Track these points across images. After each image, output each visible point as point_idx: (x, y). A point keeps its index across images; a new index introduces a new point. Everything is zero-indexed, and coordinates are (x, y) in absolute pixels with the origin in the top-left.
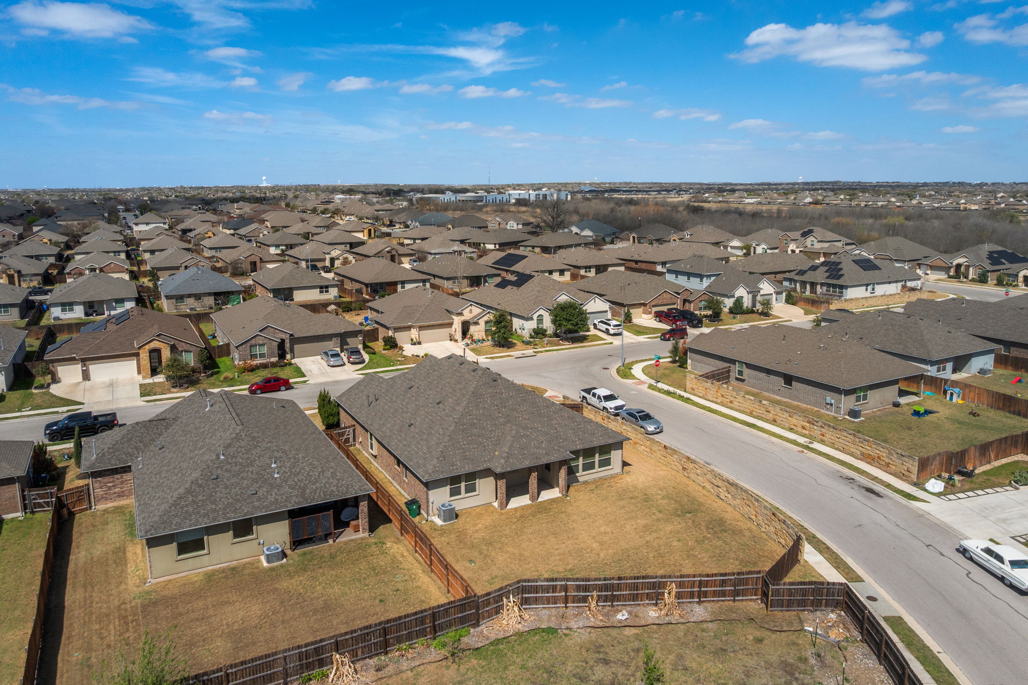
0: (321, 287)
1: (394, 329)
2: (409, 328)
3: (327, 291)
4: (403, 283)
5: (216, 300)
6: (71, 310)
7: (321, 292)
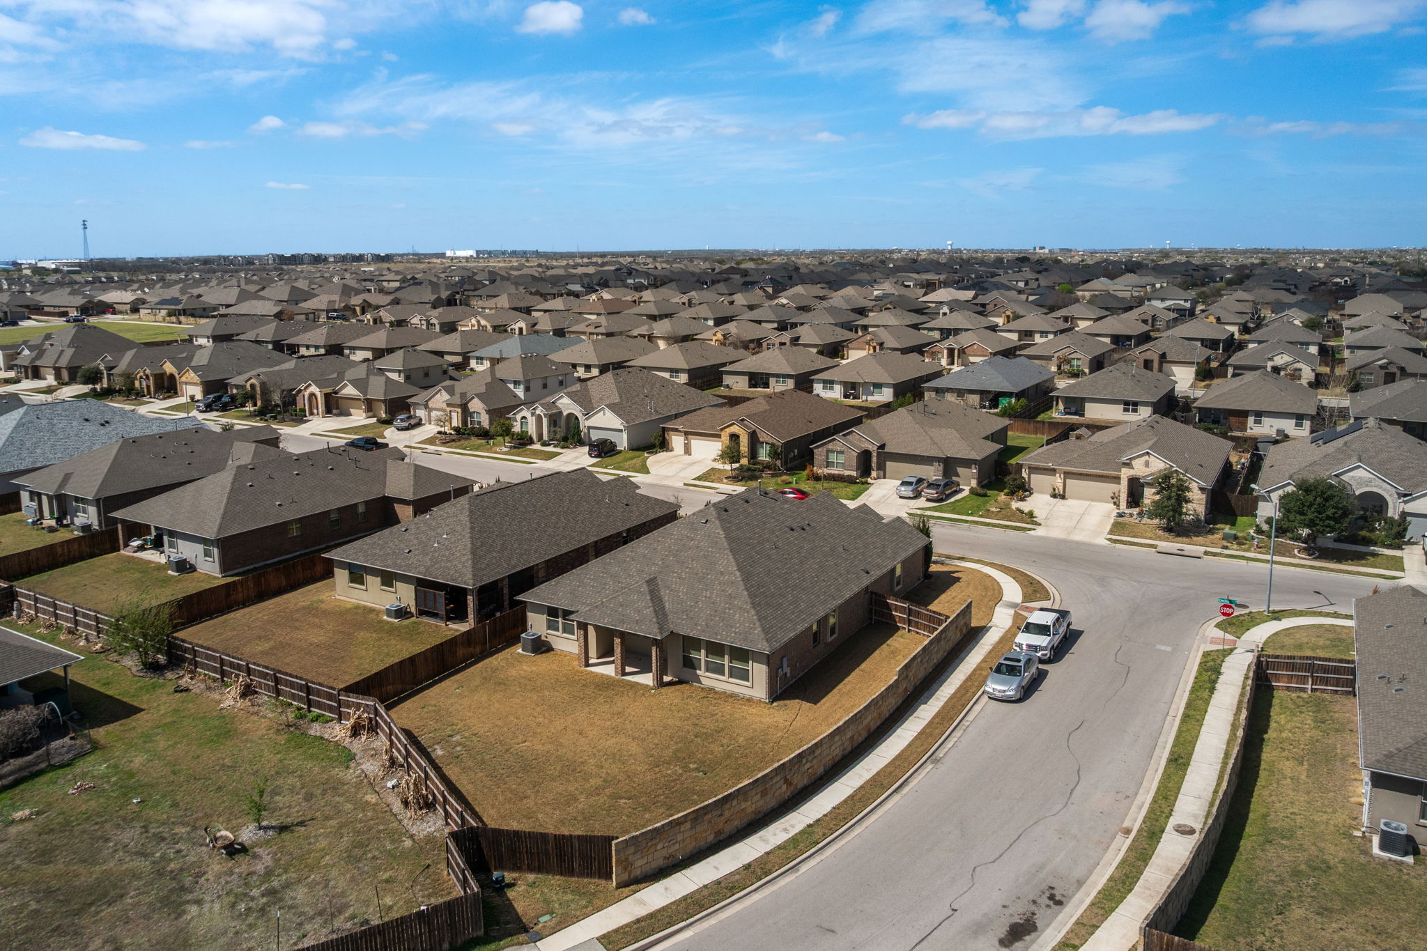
0: (1126, 403)
1: (1029, 468)
2: (1052, 471)
3: (1135, 411)
4: (1259, 415)
5: (982, 400)
6: (832, 388)
7: (1126, 410)
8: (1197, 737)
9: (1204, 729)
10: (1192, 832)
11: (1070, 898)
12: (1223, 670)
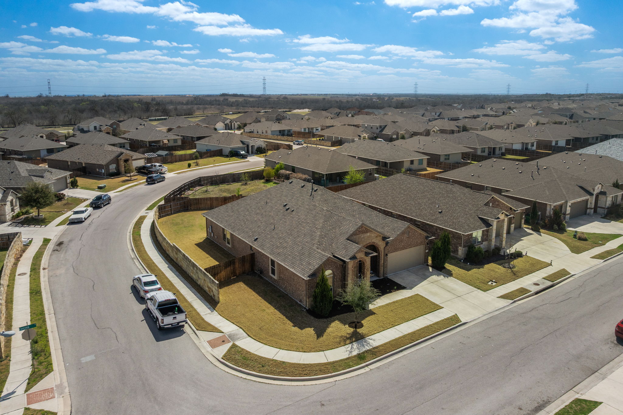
8: (31, 305)
9: (29, 310)
10: (19, 275)
11: (52, 252)
12: (30, 356)
